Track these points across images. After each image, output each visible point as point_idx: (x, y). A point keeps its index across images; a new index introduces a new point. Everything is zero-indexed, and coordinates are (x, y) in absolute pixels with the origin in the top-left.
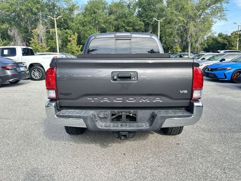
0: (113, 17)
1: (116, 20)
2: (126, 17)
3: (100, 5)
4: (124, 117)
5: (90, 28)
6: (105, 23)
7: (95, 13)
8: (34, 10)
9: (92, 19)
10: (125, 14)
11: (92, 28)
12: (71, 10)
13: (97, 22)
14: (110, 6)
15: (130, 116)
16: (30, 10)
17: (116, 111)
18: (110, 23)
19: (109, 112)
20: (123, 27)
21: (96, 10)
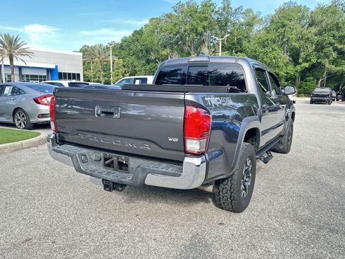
0: (314, 30)
1: (320, 33)
2: (338, 28)
3: (293, 14)
4: (116, 164)
5: (273, 49)
6: (298, 40)
7: (284, 26)
8: (200, 29)
9: (279, 36)
10: (337, 24)
11: (277, 48)
12: (250, 25)
13: (285, 40)
14: (312, 12)
15: (122, 163)
16: (194, 30)
17: (108, 154)
18: (308, 39)
19: (102, 154)
20: (331, 44)
21: (286, 22)
